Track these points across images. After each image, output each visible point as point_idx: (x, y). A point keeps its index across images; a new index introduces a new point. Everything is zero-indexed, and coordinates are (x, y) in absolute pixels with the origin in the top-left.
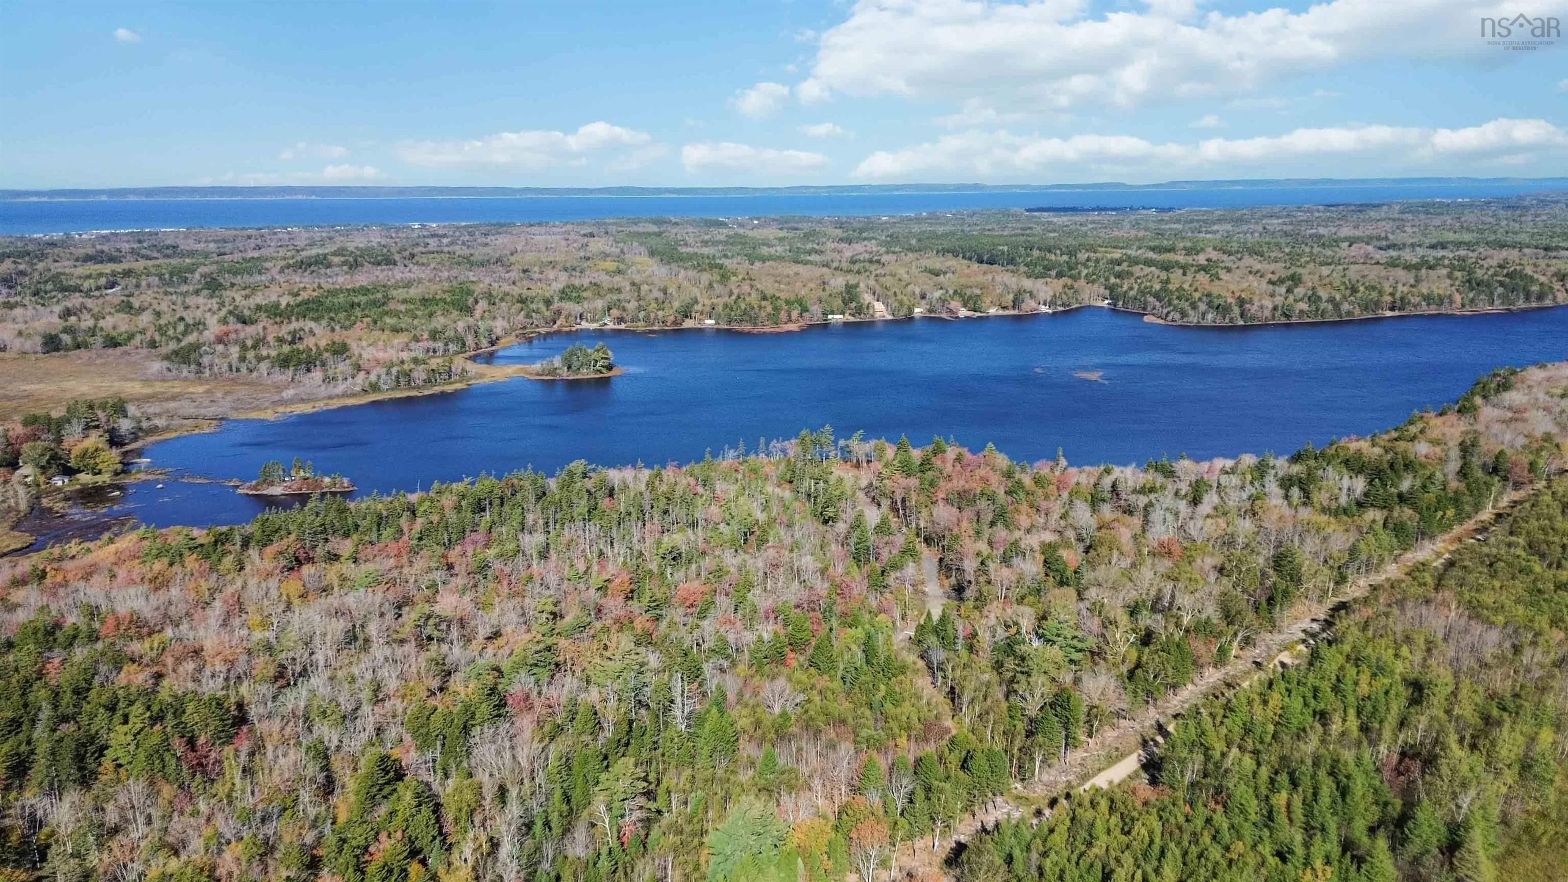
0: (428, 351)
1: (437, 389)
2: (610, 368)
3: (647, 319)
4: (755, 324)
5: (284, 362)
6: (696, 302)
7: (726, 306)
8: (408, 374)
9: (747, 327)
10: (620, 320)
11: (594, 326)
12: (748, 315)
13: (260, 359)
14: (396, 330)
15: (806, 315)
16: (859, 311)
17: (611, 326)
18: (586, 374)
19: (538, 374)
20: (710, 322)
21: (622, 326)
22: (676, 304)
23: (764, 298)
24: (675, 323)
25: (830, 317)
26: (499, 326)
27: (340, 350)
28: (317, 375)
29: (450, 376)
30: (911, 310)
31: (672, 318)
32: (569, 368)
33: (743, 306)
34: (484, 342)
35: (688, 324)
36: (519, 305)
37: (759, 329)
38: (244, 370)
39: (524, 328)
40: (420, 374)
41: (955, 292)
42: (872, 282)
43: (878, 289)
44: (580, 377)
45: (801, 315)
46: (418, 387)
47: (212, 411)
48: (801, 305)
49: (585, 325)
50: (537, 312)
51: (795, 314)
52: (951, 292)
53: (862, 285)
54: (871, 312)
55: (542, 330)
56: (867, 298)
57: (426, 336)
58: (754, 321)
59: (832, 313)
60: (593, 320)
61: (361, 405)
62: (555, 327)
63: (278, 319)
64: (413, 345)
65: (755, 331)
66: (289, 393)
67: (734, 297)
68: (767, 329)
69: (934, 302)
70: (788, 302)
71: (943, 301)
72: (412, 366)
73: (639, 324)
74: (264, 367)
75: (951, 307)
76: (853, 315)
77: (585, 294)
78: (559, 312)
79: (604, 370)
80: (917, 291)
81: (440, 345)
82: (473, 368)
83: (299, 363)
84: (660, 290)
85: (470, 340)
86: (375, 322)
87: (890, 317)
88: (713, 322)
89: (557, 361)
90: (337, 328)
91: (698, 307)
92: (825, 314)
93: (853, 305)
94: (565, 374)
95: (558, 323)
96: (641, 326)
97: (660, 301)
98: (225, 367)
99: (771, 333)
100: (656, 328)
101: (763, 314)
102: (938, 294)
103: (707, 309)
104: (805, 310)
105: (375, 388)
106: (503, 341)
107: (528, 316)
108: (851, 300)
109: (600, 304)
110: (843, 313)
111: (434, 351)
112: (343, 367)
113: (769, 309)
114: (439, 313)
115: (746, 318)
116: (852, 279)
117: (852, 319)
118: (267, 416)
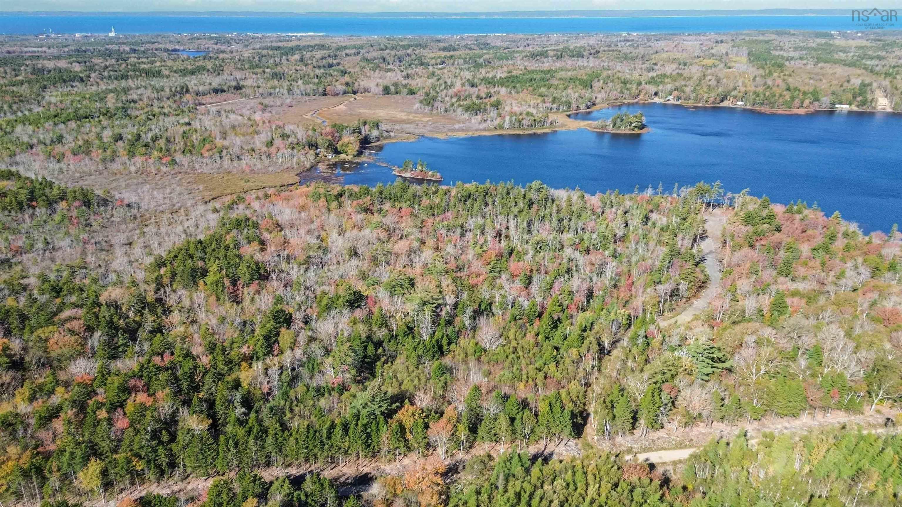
1: (534, 131)
2: (642, 127)
3: (696, 99)
4: (772, 107)
6: (735, 89)
7: (756, 93)
8: (520, 121)
9: (766, 109)
10: (678, 98)
11: (662, 101)
12: (769, 101)
14: (540, 95)
15: (816, 103)
16: (864, 103)
17: (672, 101)
18: (623, 130)
19: (595, 128)
20: (740, 103)
21: (678, 103)
22: (721, 90)
23: (788, 89)
24: (714, 102)
25: (837, 106)
28: (478, 117)
29: (543, 125)
31: (712, 99)
32: (614, 126)
33: (768, 94)
34: (583, 106)
35: (724, 104)
36: (621, 85)
37: (773, 111)
39: (617, 99)
40: (526, 122)
44: (619, 132)
45: (811, 103)
46: (524, 129)
47: (421, 131)
48: (815, 95)
49: (656, 100)
50: (629, 90)
51: (807, 102)
54: (873, 105)
55: (626, 101)
56: (876, 94)
58: (772, 105)
59: (841, 103)
60: (662, 97)
62: (637, 100)
65: (769, 112)
67: (765, 87)
68: (779, 112)
70: (805, 93)
72: (525, 117)
76: (858, 106)
78: (642, 91)
82: (564, 121)
86: (534, 90)
87: (889, 110)
88: (742, 103)
89: (609, 122)
91: (735, 93)
92: (833, 104)
93: (859, 99)
94: (610, 129)
95: (639, 97)
96: (691, 103)
99: (782, 114)
100: (700, 105)
101: (781, 100)
103: (741, 94)
104: (817, 100)
105: (501, 127)
106: (597, 106)
108: (860, 95)
109: (669, 87)
110: (850, 104)
113: (788, 98)
114: (572, 87)
115: (766, 102)
117: (856, 109)
118: (441, 136)
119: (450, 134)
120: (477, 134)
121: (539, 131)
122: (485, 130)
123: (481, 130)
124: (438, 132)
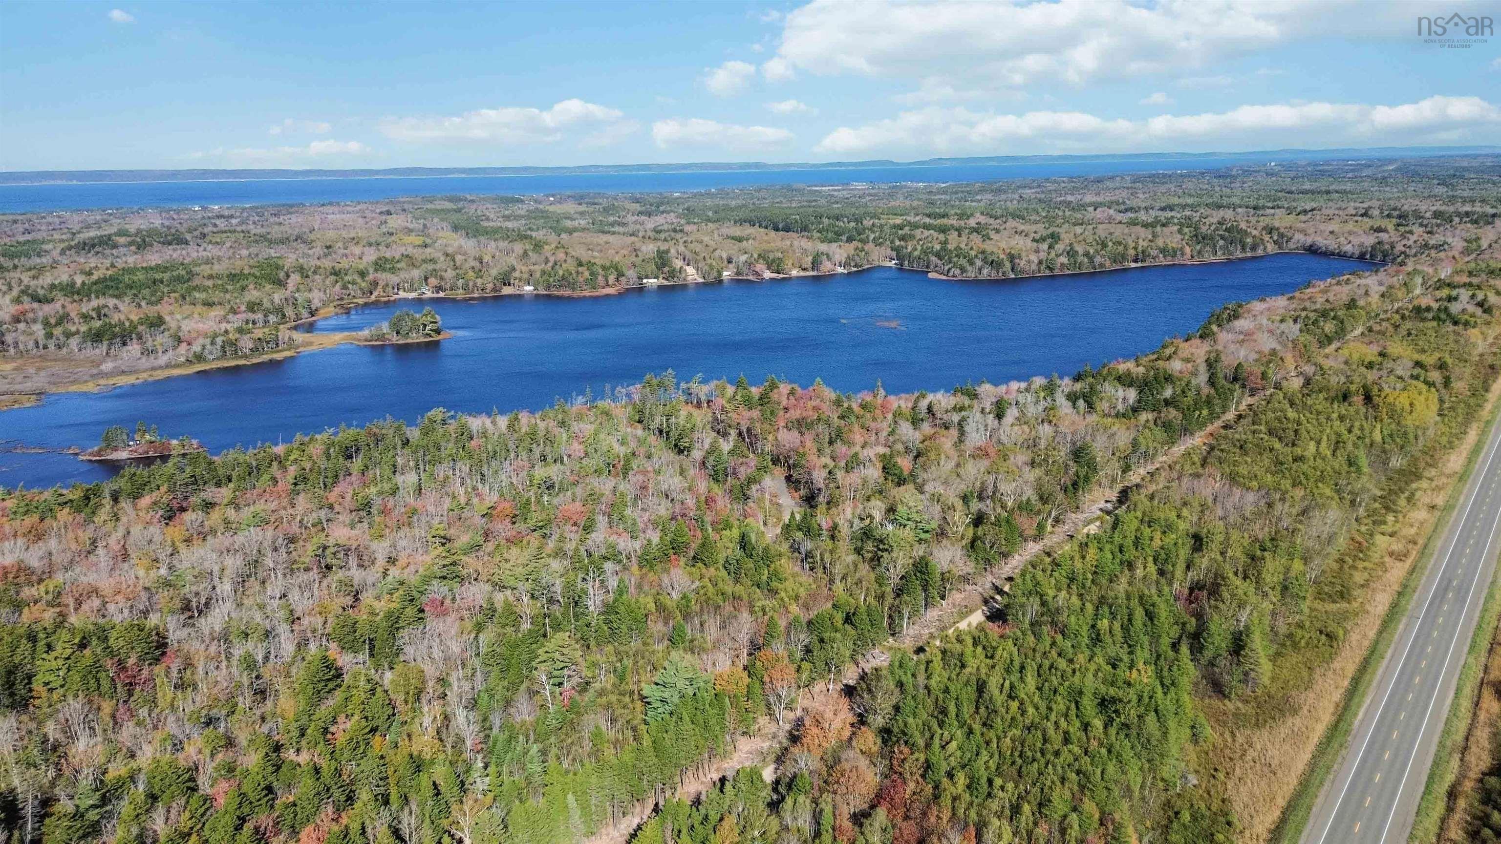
0: (247, 322)
1: (265, 358)
2: (438, 332)
3: (465, 288)
4: (574, 289)
5: (97, 337)
6: (514, 269)
7: (543, 273)
8: (233, 344)
9: (567, 292)
10: (439, 289)
11: (412, 295)
12: (566, 281)
13: (68, 335)
14: (209, 304)
15: (623, 279)
16: (672, 274)
17: (429, 294)
18: (415, 338)
19: (366, 340)
20: (529, 288)
21: (441, 294)
22: (494, 272)
23: (580, 264)
24: (494, 290)
25: (645, 281)
26: (317, 298)
27: (157, 323)
28: (134, 348)
29: (277, 345)
30: (720, 273)
31: (491, 286)
32: (398, 333)
33: (561, 273)
34: (305, 313)
35: (507, 291)
36: (333, 278)
37: (577, 294)
38: (52, 347)
39: (342, 299)
40: (246, 343)
41: (759, 255)
42: (682, 248)
43: (688, 255)
44: (409, 341)
45: (617, 280)
46: (245, 356)
47: (29, 386)
48: (617, 270)
49: (402, 294)
50: (354, 283)
52: (756, 256)
53: (673, 251)
54: (683, 275)
55: (361, 301)
56: (678, 263)
57: (243, 308)
58: (572, 286)
59: (647, 277)
60: (412, 289)
61: (188, 375)
62: (373, 297)
63: (76, 297)
64: (230, 316)
65: (575, 295)
66: (108, 366)
67: (550, 264)
68: (587, 293)
69: (741, 265)
70: (604, 268)
71: (749, 264)
72: (237, 336)
73: (459, 292)
74: (74, 342)
75: (757, 269)
76: (667, 279)
77: (399, 266)
78: (375, 284)
79: (433, 334)
80: (725, 256)
81: (259, 316)
82: (299, 337)
83: (115, 336)
84: (475, 259)
85: (289, 312)
86: (184, 298)
87: (701, 280)
88: (532, 288)
89: (385, 327)
90: (143, 304)
91: (517, 274)
92: (640, 278)
93: (666, 269)
94: (395, 339)
95: (375, 294)
96: (460, 294)
97: (477, 269)
98: (31, 344)
99: (591, 297)
100: (476, 295)
101: (581, 280)
102: (744, 258)
103: (525, 276)
104: (620, 275)
105: (199, 358)
106: (322, 311)
107: (345, 287)
108: (664, 265)
109: (416, 273)
110: (657, 277)
111: (254, 323)
112: (162, 339)
113: (587, 274)
114: (251, 286)
115: (563, 283)
116: (664, 247)
117: (666, 283)
118: (90, 387)
119: (102, 382)
120: (161, 375)
121: (278, 356)
122: (168, 366)
123: (161, 367)
124: (74, 382)
